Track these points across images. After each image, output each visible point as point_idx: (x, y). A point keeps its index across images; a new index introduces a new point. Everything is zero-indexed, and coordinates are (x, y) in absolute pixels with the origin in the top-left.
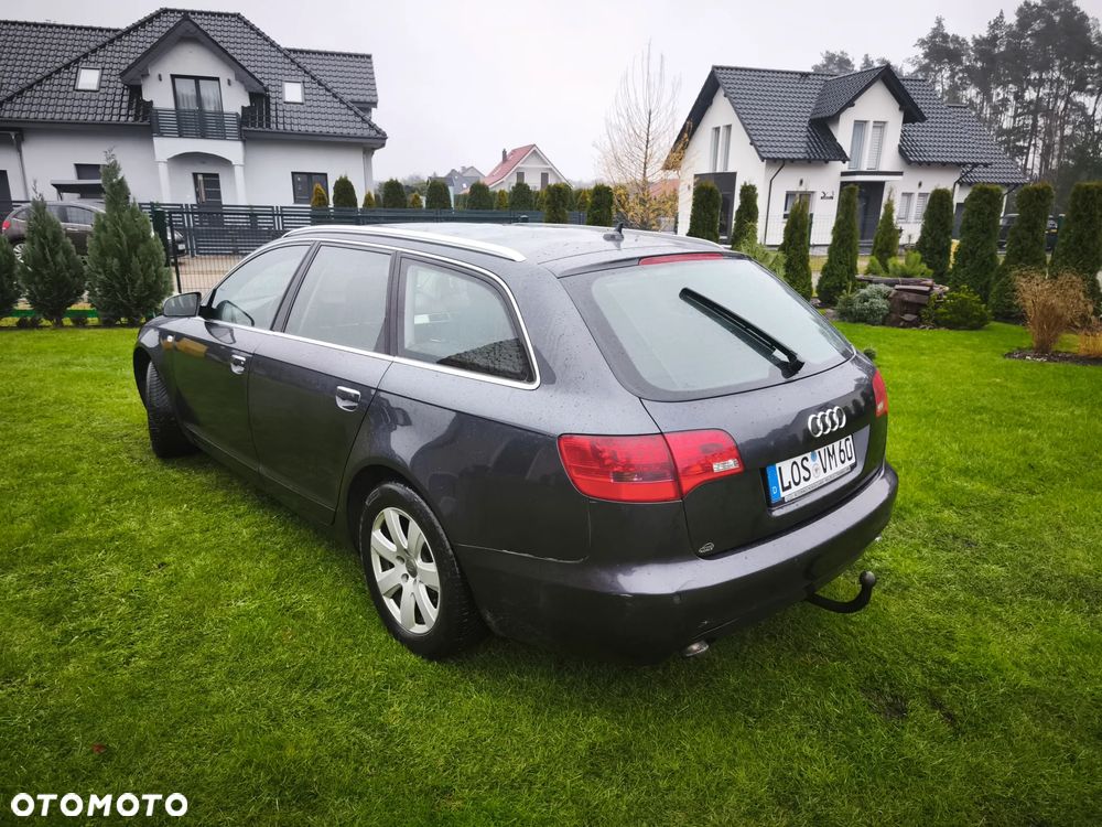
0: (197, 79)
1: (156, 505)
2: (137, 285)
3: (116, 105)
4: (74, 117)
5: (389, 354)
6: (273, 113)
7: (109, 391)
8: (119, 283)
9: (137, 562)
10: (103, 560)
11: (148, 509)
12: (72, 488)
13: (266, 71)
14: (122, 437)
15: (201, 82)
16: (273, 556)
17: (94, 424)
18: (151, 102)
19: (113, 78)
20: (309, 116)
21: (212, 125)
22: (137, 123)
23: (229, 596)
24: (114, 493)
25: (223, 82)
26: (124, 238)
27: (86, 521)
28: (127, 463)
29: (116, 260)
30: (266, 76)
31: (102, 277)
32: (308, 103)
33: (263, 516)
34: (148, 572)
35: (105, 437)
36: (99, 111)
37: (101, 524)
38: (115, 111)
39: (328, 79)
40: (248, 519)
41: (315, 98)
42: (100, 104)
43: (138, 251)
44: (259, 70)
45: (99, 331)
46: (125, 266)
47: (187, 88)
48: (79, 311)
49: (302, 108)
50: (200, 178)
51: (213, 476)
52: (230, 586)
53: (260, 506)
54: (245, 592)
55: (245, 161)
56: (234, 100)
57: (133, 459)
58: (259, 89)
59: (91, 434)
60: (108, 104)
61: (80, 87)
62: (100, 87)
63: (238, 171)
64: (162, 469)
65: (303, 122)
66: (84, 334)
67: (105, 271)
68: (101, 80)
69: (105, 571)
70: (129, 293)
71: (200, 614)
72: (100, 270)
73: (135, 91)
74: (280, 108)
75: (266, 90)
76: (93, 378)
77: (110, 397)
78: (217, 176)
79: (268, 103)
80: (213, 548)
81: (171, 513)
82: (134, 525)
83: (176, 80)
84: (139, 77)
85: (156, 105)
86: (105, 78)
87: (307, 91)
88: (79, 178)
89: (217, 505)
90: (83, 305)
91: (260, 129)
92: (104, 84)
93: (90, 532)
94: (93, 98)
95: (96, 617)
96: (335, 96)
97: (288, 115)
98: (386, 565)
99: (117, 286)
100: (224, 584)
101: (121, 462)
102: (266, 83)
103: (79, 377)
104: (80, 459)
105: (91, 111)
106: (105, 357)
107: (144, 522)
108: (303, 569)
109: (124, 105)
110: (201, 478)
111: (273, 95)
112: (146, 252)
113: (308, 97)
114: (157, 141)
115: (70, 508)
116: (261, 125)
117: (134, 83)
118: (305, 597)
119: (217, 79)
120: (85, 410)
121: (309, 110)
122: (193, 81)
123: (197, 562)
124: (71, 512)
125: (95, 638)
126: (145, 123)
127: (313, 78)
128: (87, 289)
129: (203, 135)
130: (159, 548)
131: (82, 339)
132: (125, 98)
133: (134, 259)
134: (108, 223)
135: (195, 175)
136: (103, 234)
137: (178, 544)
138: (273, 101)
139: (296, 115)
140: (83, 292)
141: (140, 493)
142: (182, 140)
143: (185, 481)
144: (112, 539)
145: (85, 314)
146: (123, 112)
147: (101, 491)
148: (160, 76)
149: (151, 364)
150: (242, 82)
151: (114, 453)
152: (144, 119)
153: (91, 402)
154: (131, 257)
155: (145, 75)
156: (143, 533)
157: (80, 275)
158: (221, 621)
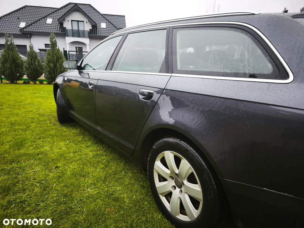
0: (78, 21)
1: (57, 140)
2: (58, 72)
3: (56, 28)
4: (45, 31)
5: (168, 73)
6: (98, 31)
7: (46, 101)
8: (53, 71)
9: (46, 166)
10: (33, 164)
11: (54, 142)
12: (28, 132)
13: (97, 19)
14: (48, 116)
15: (79, 22)
16: (102, 166)
17: (40, 111)
18: (66, 27)
19: (56, 21)
20: (107, 32)
21: (81, 34)
22: (62, 33)
23: (84, 186)
24: (43, 135)
25: (85, 22)
26: (55, 57)
27: (30, 146)
28: (49, 124)
29: (52, 64)
30: (96, 21)
31: (48, 69)
32: (107, 28)
33: (97, 147)
34: (50, 171)
35: (42, 115)
36: (52, 29)
37: (35, 148)
38: (56, 30)
39: (113, 22)
40: (92, 148)
41: (109, 27)
42: (52, 28)
43: (59, 61)
44: (95, 19)
45: (46, 85)
46: (55, 66)
47: (75, 24)
48: (41, 80)
49: (106, 30)
50: (77, 48)
51: (78, 130)
52: (85, 180)
53: (96, 143)
54: (91, 184)
55: (90, 43)
56: (88, 27)
57: (51, 123)
58: (94, 24)
59: (38, 114)
60: (54, 28)
61: (47, 23)
62: (52, 23)
63: (88, 47)
64: (61, 127)
65: (106, 33)
66: (42, 86)
67: (49, 67)
68: (53, 21)
69: (33, 169)
70: (56, 74)
71: (71, 195)
72: (48, 67)
73: (61, 24)
74: (100, 29)
75: (96, 24)
76: (42, 97)
77: (47, 103)
78: (82, 48)
79: (97, 28)
80: (77, 160)
81: (62, 144)
82: (47, 148)
83: (73, 22)
84: (63, 20)
85: (67, 28)
86: (54, 21)
87: (107, 25)
88: (46, 47)
89: (80, 142)
90: (42, 77)
91: (94, 35)
92: (53, 22)
93: (31, 151)
94: (50, 26)
95: (25, 194)
96: (115, 26)
97: (102, 31)
98: (162, 179)
99: (52, 72)
100: (82, 179)
101: (47, 124)
102: (96, 23)
103: (38, 97)
104: (33, 122)
105: (50, 29)
106: (47, 92)
107: (52, 147)
108: (115, 173)
109: (58, 28)
110: (74, 131)
111: (98, 26)
112: (61, 62)
113: (107, 27)
114: (67, 38)
115: (25, 140)
116: (94, 34)
117: (61, 22)
118: (118, 188)
119: (83, 21)
120: (38, 106)
121: (107, 30)
122: (77, 22)
123: (71, 167)
124: (25, 142)
125: (22, 206)
126: (64, 33)
127: (109, 21)
128: (44, 73)
129: (79, 36)
130: (56, 159)
131: (41, 87)
132: (59, 26)
133: (58, 64)
134: (51, 53)
135: (76, 47)
136: (49, 56)
137: (64, 158)
138: (98, 28)
139: (104, 31)
140: (43, 74)
141: (52, 135)
142: (73, 38)
143: (68, 132)
144: (38, 154)
145: (43, 80)
146: (58, 30)
147: (38, 134)
148: (68, 20)
149: (59, 90)
150: (90, 22)
151: (45, 121)
152: (64, 32)
153: (40, 104)
154: (57, 63)
155: (64, 20)
156: (51, 152)
157: (42, 68)
158: (81, 200)
